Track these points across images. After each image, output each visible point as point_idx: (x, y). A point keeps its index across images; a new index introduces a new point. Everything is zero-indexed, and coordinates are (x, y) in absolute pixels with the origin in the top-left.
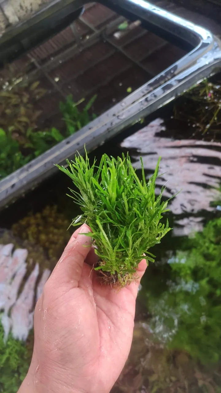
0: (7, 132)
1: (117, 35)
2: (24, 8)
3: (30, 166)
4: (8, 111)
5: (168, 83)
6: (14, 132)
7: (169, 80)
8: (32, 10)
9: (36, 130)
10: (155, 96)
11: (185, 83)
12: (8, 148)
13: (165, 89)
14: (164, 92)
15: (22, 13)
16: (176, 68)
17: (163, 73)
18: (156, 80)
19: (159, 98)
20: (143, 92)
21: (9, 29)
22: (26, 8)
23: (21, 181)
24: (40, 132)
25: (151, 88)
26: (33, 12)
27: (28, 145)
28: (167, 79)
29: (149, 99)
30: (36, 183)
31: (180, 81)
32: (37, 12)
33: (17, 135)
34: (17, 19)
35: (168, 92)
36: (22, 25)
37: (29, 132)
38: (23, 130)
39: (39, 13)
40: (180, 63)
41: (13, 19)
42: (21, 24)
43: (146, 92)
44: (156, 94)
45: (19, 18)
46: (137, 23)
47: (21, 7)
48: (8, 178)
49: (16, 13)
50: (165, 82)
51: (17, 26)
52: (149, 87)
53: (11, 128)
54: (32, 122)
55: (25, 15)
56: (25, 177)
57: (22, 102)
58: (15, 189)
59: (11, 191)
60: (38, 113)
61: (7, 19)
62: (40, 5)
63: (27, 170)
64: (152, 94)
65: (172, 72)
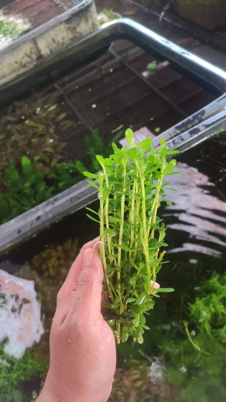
0: (32, 161)
1: (145, 74)
2: (56, 42)
3: (56, 200)
4: (34, 140)
5: (196, 127)
6: (39, 161)
7: (196, 124)
8: (63, 44)
9: (60, 161)
10: (182, 139)
11: (212, 128)
12: (33, 178)
13: (192, 133)
14: (191, 136)
15: (54, 46)
16: (203, 112)
17: (190, 117)
18: (183, 123)
19: (186, 142)
20: (170, 134)
21: (40, 60)
22: (58, 41)
23: (46, 214)
24: (64, 164)
25: (178, 131)
26: (65, 46)
27: (52, 176)
28: (194, 123)
29: (176, 142)
30: (61, 217)
31: (207, 126)
32: (68, 46)
33: (42, 165)
34: (49, 52)
35: (196, 136)
36: (54, 57)
37: (54, 163)
38: (47, 160)
39: (70, 47)
40: (208, 108)
41: (45, 51)
42: (52, 57)
43: (173, 134)
44: (183, 137)
45: (51, 51)
46: (165, 64)
47: (54, 40)
48: (33, 210)
49: (48, 46)
50: (193, 126)
51: (49, 59)
52: (176, 129)
53: (37, 158)
54: (57, 153)
55: (56, 48)
56: (51, 210)
57: (48, 132)
58: (40, 222)
59: (36, 224)
60: (64, 145)
61: (39, 51)
62: (72, 39)
63: (53, 203)
64: (180, 137)
65: (200, 116)
